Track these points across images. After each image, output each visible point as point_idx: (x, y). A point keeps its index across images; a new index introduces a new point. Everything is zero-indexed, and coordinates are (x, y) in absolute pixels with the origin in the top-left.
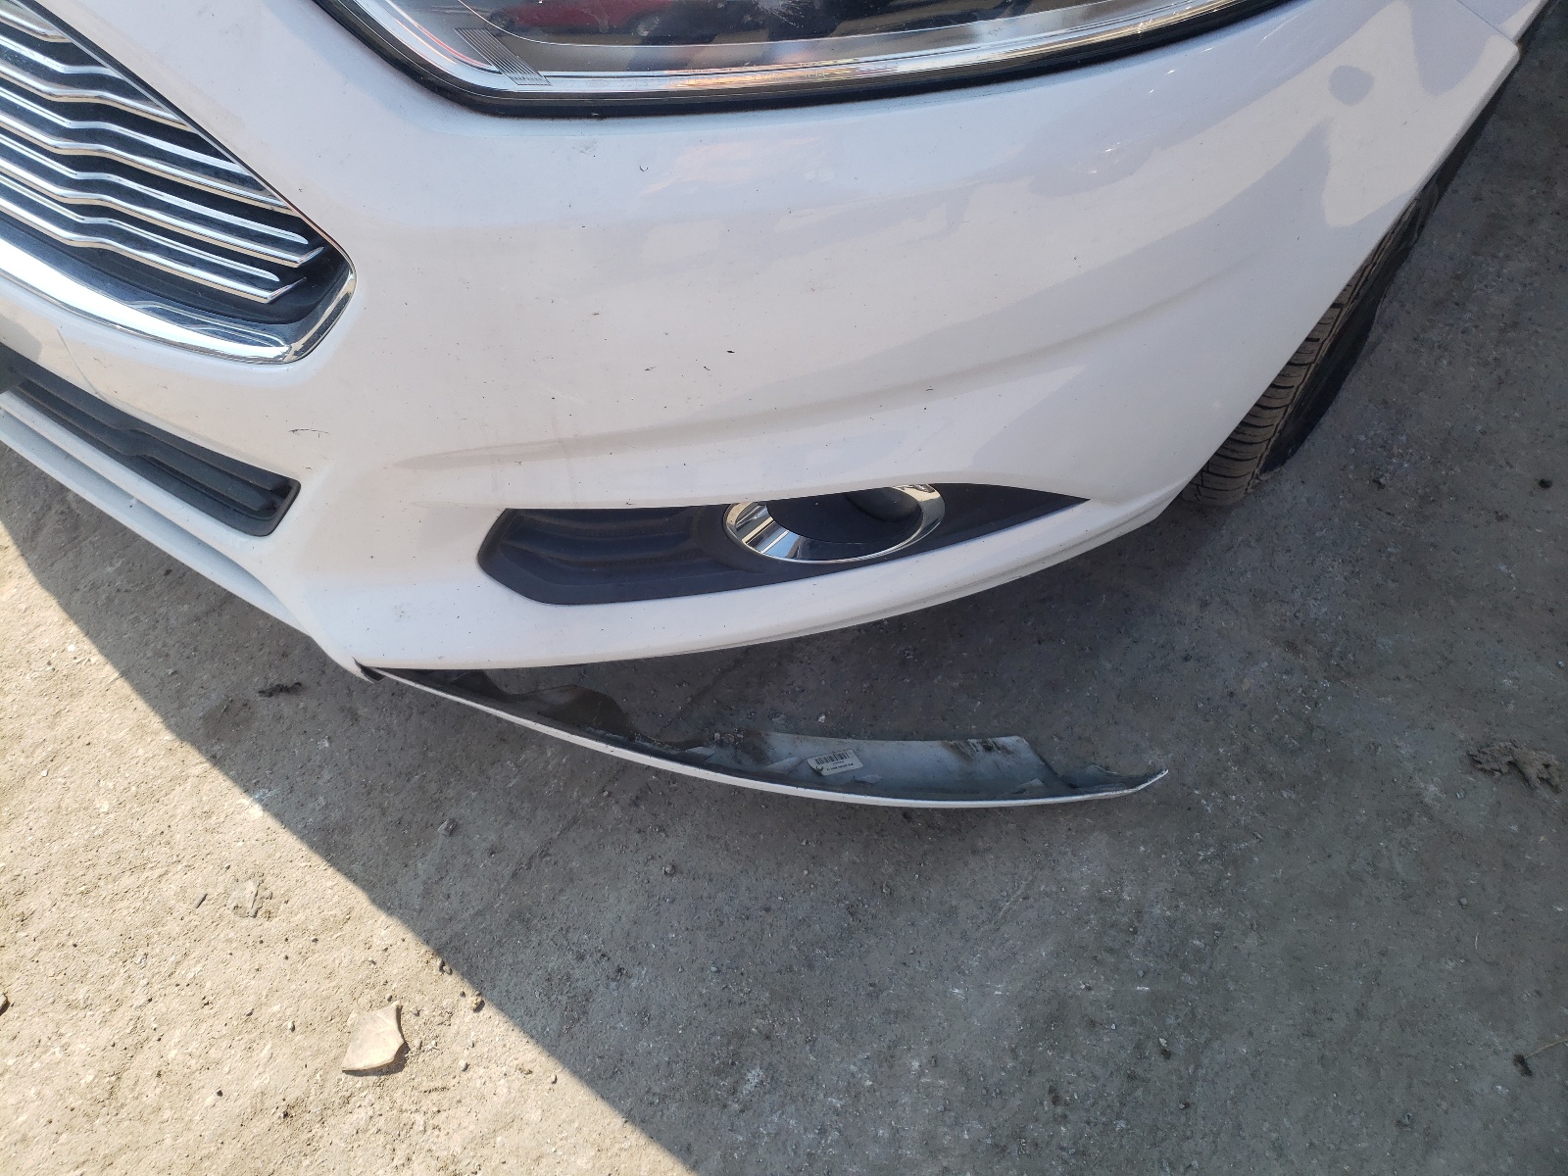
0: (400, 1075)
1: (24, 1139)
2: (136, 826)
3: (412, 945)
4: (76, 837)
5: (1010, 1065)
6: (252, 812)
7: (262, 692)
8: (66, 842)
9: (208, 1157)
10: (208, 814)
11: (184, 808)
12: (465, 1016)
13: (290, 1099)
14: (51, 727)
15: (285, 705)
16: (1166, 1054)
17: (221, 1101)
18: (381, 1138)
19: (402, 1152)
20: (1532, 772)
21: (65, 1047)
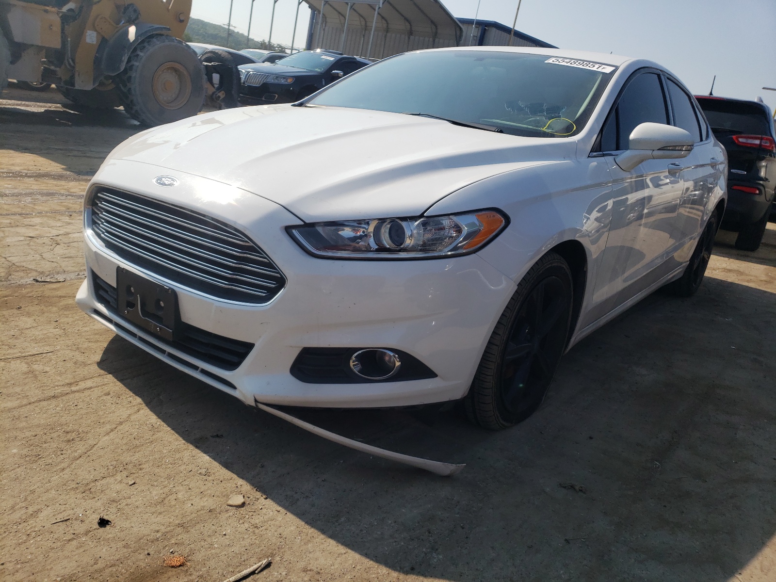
0: (242, 509)
1: (137, 507)
2: (173, 456)
3: (249, 485)
4: (157, 456)
5: (417, 525)
6: (206, 458)
7: (212, 436)
8: (154, 457)
9: (188, 515)
10: (194, 456)
11: (188, 454)
12: (262, 500)
13: (211, 508)
14: (152, 436)
15: (217, 439)
16: (463, 528)
17: (192, 507)
18: (236, 518)
19: (241, 522)
20: (577, 488)
21: (150, 492)
